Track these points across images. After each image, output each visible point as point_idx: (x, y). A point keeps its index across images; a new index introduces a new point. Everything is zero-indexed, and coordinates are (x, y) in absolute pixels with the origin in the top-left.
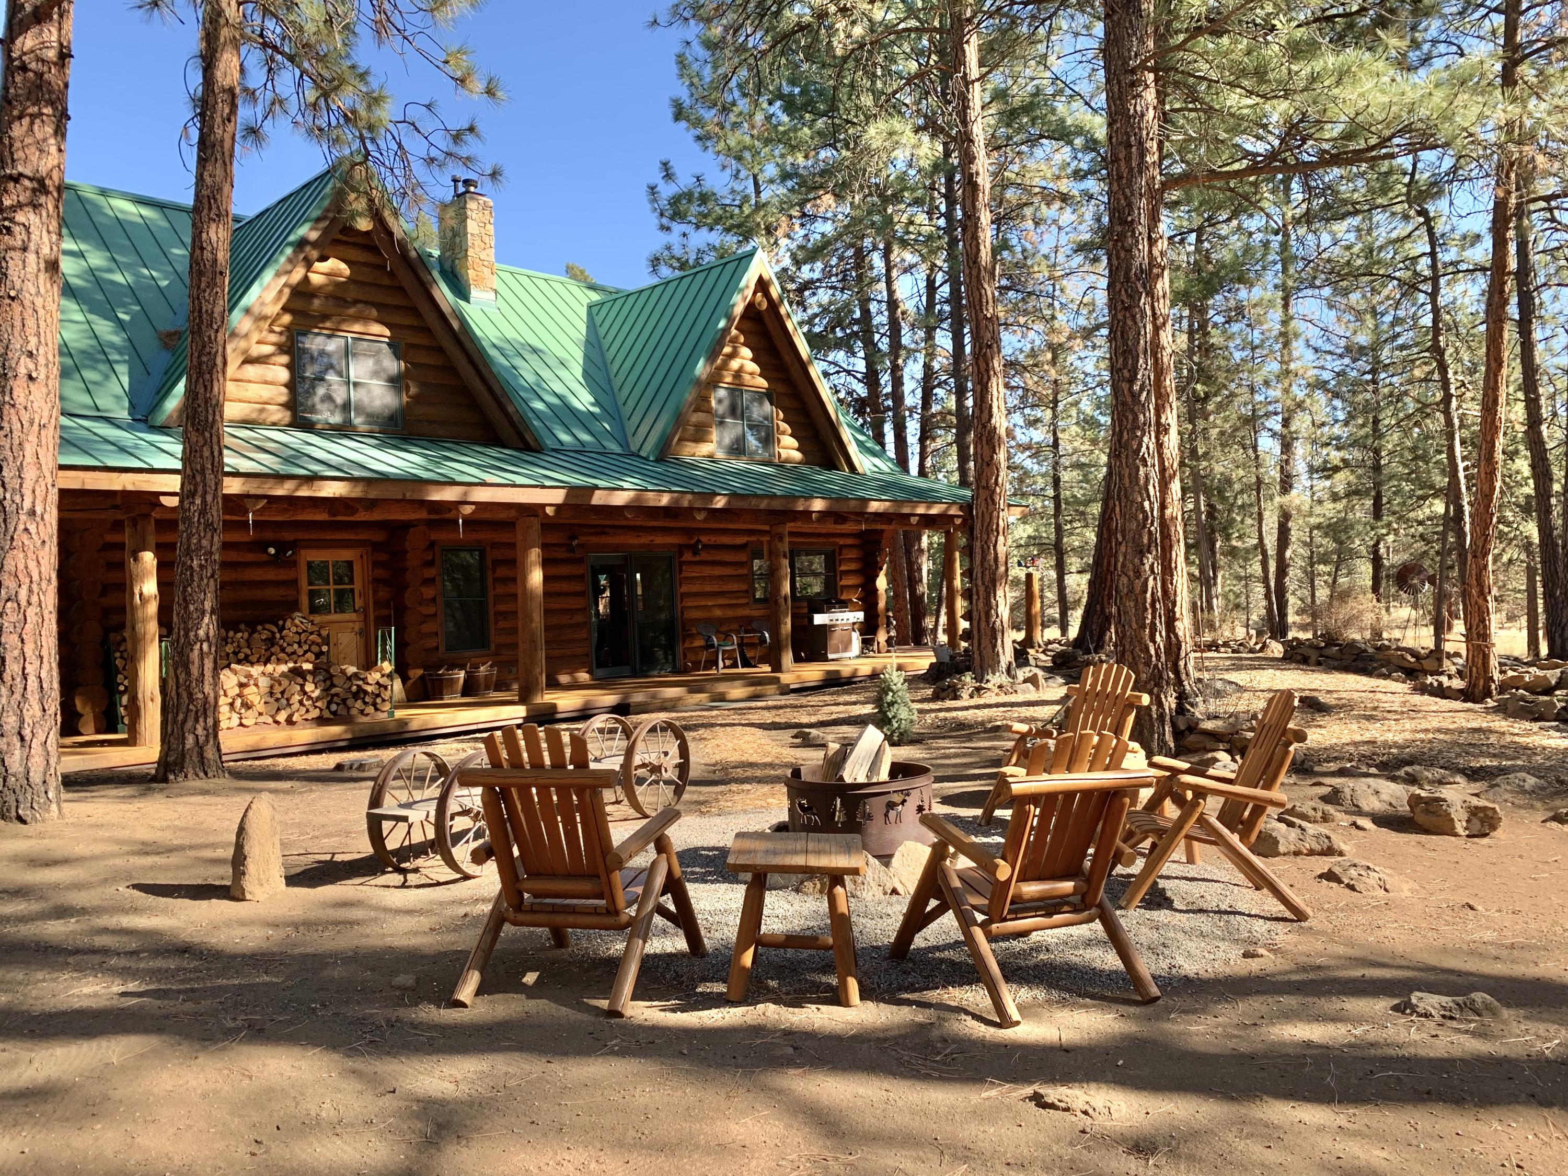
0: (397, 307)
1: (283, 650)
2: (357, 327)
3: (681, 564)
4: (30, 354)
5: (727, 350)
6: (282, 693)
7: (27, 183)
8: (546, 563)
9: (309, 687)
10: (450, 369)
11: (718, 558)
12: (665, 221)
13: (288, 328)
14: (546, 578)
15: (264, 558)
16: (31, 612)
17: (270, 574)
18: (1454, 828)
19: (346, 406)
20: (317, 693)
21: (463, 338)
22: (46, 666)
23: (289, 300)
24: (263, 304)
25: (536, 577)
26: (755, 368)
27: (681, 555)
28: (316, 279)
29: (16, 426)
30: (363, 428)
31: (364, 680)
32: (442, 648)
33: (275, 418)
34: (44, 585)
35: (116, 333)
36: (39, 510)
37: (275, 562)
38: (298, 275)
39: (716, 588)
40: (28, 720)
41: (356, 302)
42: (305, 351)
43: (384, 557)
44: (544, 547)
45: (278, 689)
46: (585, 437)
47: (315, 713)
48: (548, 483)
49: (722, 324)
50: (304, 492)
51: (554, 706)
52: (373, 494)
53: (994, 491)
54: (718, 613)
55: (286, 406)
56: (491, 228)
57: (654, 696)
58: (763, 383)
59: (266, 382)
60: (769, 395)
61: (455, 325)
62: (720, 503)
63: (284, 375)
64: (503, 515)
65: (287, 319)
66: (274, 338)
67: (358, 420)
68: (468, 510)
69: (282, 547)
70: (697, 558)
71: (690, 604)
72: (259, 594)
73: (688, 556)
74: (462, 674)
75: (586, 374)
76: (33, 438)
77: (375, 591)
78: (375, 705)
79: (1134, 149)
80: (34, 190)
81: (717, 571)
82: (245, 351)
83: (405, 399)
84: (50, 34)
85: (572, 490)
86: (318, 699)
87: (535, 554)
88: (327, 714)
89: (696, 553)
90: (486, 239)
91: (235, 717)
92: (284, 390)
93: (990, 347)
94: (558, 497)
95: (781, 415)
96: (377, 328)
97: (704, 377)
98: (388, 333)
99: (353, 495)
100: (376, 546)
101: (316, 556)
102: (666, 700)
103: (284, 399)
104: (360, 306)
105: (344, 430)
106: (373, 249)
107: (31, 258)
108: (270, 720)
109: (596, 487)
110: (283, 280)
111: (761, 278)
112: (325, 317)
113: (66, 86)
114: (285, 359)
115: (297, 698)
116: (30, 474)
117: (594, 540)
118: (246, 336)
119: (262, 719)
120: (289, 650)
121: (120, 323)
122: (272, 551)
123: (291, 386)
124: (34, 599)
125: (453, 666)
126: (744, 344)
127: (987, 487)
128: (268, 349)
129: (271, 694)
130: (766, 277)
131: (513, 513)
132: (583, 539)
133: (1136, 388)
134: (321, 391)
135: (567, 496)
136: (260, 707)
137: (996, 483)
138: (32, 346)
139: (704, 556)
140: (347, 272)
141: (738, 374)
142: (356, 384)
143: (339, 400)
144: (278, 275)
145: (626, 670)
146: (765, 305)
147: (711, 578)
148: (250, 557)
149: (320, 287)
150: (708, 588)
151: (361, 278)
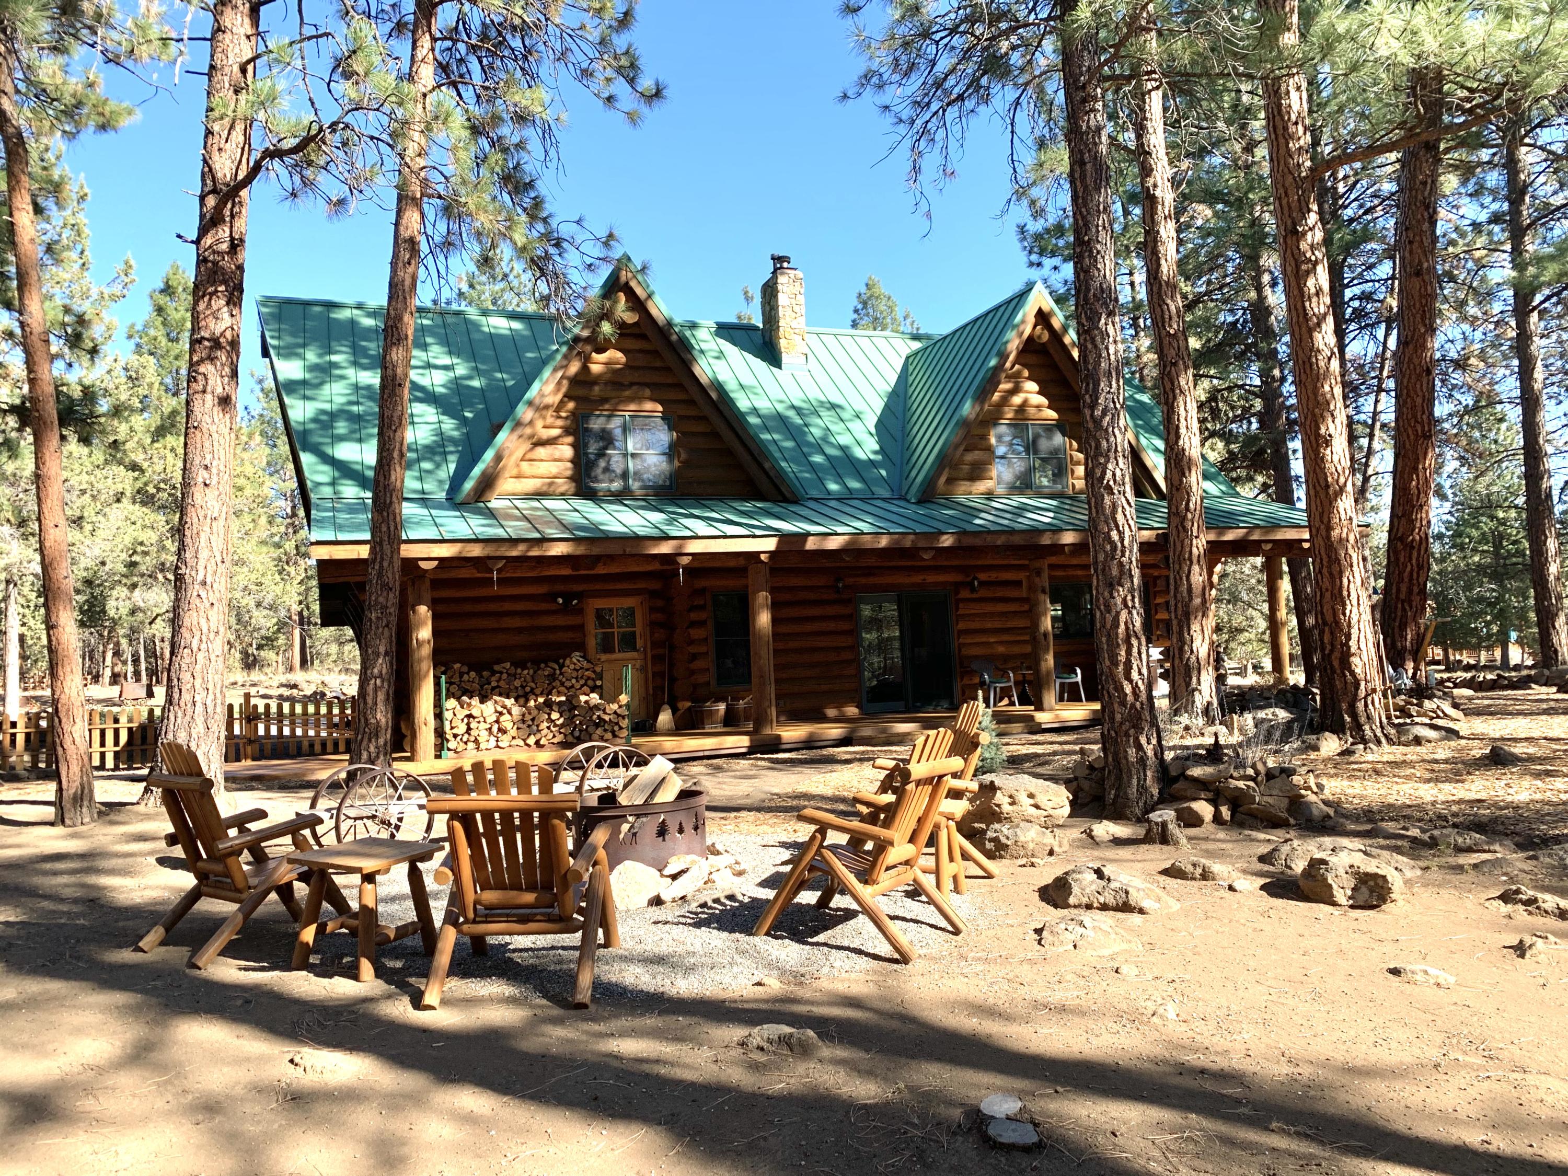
0: (669, 385)
1: (562, 684)
2: (632, 407)
3: (958, 601)
4: (206, 467)
5: (1005, 386)
6: (533, 720)
7: (207, 343)
8: (775, 607)
9: (555, 716)
10: (715, 435)
11: (998, 594)
12: (1034, 258)
13: (573, 413)
14: (775, 621)
15: (553, 607)
16: (200, 656)
17: (561, 621)
18: (1332, 896)
19: (625, 475)
20: (561, 721)
21: (722, 407)
22: (211, 696)
23: (569, 389)
24: (543, 396)
25: (764, 619)
26: (1043, 401)
27: (957, 593)
28: (595, 368)
29: (195, 520)
30: (638, 492)
31: (604, 711)
32: (713, 682)
33: (563, 489)
34: (212, 636)
35: (457, 429)
36: (209, 581)
37: (566, 609)
38: (574, 368)
39: (998, 625)
40: (194, 735)
41: (632, 384)
42: (587, 430)
43: (660, 603)
44: (772, 591)
45: (528, 717)
46: (854, 484)
47: (559, 738)
48: (758, 532)
49: (993, 362)
50: (535, 552)
51: (779, 737)
52: (596, 551)
53: (1184, 518)
54: (1001, 649)
55: (571, 478)
56: (801, 299)
57: (884, 731)
58: (1053, 414)
59: (555, 460)
60: (1060, 426)
61: (714, 395)
62: (947, 541)
63: (567, 451)
64: (732, 563)
65: (571, 405)
66: (560, 423)
67: (635, 485)
68: (685, 560)
69: (568, 597)
70: (974, 596)
71: (969, 641)
72: (551, 637)
73: (965, 594)
74: (722, 707)
75: (880, 424)
76: (207, 529)
77: (652, 634)
78: (613, 732)
79: (1089, 166)
80: (211, 348)
81: (1001, 607)
82: (531, 436)
83: (677, 464)
84: (223, 232)
85: (784, 538)
86: (562, 726)
87: (763, 597)
88: (570, 739)
89: (973, 590)
90: (796, 308)
91: (493, 739)
92: (569, 465)
93: (1175, 364)
94: (770, 544)
95: (1075, 445)
96: (649, 406)
97: (973, 416)
98: (660, 408)
99: (578, 553)
100: (653, 594)
101: (601, 603)
102: (898, 735)
103: (569, 473)
104: (635, 388)
105: (621, 497)
106: (643, 337)
107: (209, 397)
108: (521, 743)
109: (809, 534)
110: (560, 374)
111: (1040, 311)
112: (604, 400)
113: (241, 268)
114: (570, 439)
115: (545, 724)
116: (204, 554)
117: (863, 581)
118: (531, 423)
119: (514, 742)
120: (568, 684)
121: (464, 421)
122: (560, 600)
123: (575, 461)
124: (203, 646)
125: (718, 700)
126: (1029, 378)
127: (1177, 514)
128: (555, 432)
129: (523, 721)
130: (1046, 308)
131: (742, 562)
132: (851, 581)
133: (1098, 413)
134: (602, 464)
135: (779, 543)
136: (513, 732)
137: (1187, 509)
138: (207, 462)
139: (983, 593)
140: (624, 359)
141: (1022, 408)
142: (633, 455)
143: (619, 471)
144: (555, 370)
145: (901, 705)
146: (1046, 336)
147: (992, 614)
148: (544, 606)
149: (600, 376)
150: (989, 625)
151: (637, 364)
